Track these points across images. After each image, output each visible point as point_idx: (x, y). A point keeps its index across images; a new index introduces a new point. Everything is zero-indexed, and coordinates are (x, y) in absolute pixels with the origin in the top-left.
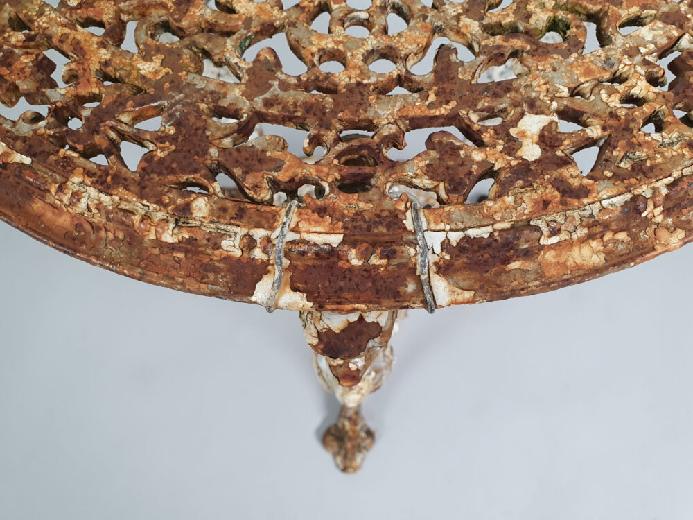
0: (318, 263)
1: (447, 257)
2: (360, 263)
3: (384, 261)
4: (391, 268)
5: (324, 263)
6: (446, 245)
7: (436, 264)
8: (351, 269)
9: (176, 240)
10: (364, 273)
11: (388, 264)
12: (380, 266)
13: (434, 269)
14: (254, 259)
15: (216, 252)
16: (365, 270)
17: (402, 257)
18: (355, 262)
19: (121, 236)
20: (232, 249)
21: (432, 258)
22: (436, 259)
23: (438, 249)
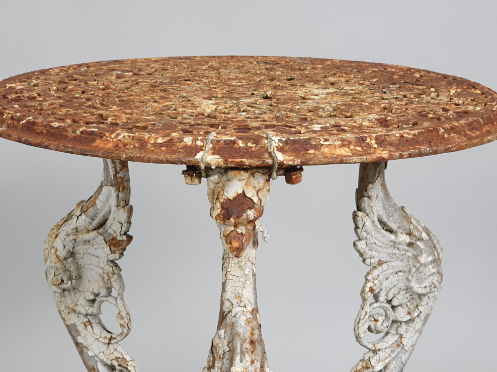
0: (225, 146)
1: (281, 145)
2: (244, 146)
3: (254, 145)
4: (257, 148)
5: (228, 146)
6: (280, 141)
7: (277, 147)
8: (240, 148)
9: (163, 141)
10: (245, 151)
11: (256, 147)
12: (252, 147)
13: (276, 149)
14: (197, 146)
15: (181, 144)
16: (246, 149)
17: (262, 144)
18: (241, 145)
19: (137, 145)
20: (188, 141)
21: (275, 145)
22: (277, 145)
23: (277, 141)
